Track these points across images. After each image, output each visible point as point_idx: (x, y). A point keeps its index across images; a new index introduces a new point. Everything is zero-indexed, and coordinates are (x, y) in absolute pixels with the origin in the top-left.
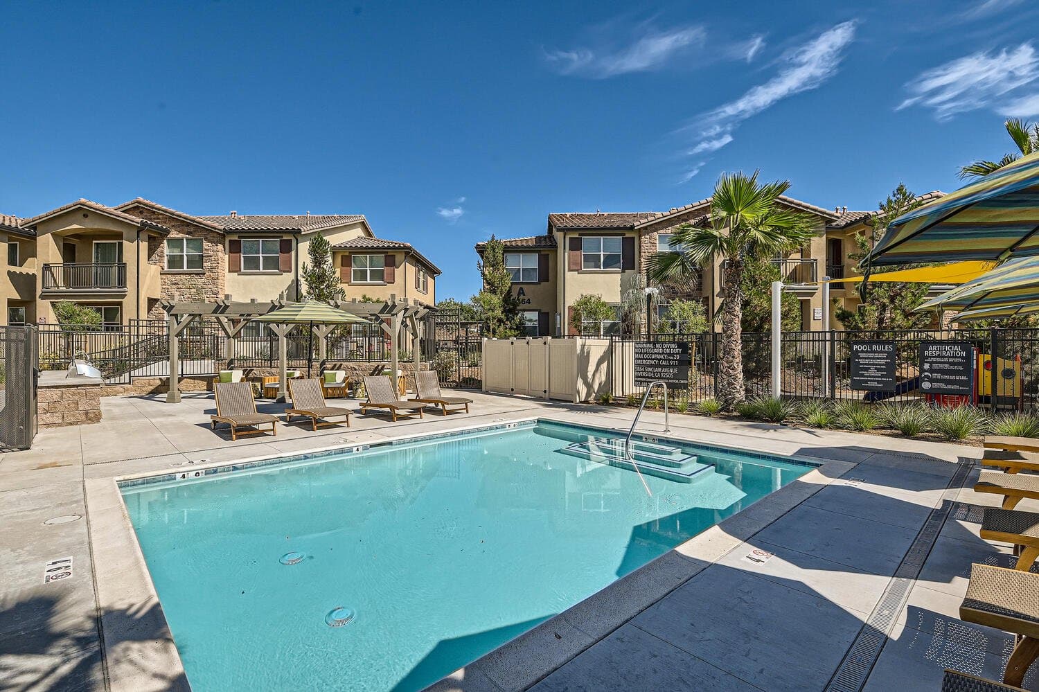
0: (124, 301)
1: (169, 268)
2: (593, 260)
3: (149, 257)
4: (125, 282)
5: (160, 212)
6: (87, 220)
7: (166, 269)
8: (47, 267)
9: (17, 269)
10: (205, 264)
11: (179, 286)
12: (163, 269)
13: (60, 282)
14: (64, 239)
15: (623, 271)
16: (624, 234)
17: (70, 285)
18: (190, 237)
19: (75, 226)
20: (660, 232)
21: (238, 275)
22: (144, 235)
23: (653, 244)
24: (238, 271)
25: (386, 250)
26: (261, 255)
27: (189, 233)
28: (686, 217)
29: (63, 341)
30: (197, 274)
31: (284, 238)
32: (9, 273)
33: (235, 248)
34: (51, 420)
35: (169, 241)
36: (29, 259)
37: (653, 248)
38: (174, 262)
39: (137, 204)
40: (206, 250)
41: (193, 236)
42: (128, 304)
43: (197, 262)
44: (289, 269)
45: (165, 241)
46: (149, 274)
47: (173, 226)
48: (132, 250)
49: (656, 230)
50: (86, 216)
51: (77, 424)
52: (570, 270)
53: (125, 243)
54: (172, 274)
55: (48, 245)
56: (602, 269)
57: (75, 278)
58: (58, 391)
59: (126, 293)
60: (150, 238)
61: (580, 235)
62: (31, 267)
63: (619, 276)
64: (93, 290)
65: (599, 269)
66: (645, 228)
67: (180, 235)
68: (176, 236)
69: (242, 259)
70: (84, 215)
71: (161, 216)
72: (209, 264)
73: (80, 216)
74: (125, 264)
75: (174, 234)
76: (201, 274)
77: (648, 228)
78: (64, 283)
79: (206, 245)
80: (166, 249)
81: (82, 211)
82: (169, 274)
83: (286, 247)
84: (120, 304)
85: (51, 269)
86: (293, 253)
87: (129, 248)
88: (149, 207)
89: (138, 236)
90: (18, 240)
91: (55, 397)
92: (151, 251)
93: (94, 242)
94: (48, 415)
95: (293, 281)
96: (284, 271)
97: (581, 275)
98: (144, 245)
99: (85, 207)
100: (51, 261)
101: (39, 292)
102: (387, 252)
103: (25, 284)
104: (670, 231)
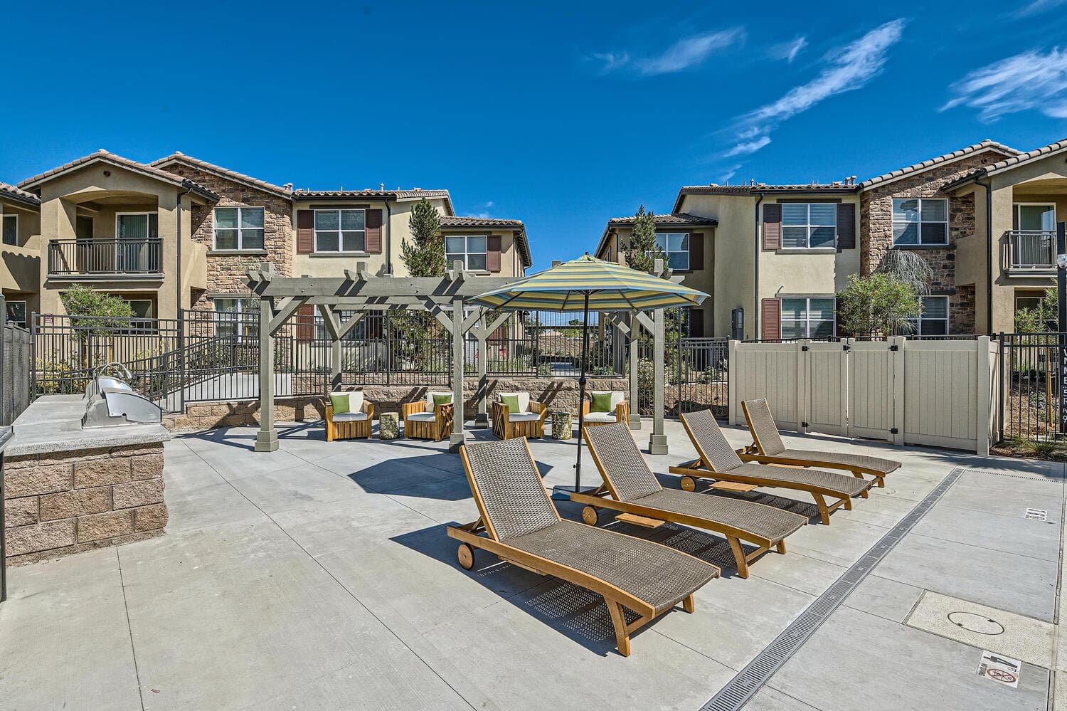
0: (161, 291)
1: (217, 248)
2: (795, 237)
3: (193, 232)
4: (161, 264)
5: (207, 171)
6: (109, 180)
7: (214, 249)
8: (54, 244)
9: (15, 250)
10: (267, 243)
11: (232, 272)
12: (210, 249)
13: (72, 264)
14: (78, 210)
15: (839, 251)
16: (840, 200)
17: (86, 269)
18: (246, 206)
19: (93, 188)
20: (895, 195)
21: (310, 257)
22: (186, 201)
23: (887, 213)
24: (310, 253)
25: (491, 230)
26: (340, 231)
27: (244, 200)
28: (931, 176)
29: (77, 344)
30: (257, 256)
31: (372, 208)
32: (4, 254)
33: (305, 221)
34: (46, 541)
35: (217, 211)
36: (32, 237)
37: (885, 217)
38: (226, 240)
39: (175, 161)
40: (268, 223)
41: (251, 205)
42: (166, 295)
43: (256, 239)
44: (376, 250)
45: (213, 211)
46: (192, 255)
47: (223, 191)
48: (171, 221)
49: (890, 193)
50: (107, 174)
51: (110, 543)
52: (764, 250)
53: (162, 212)
54: (222, 256)
55: (57, 215)
56: (809, 248)
57: (92, 261)
58: (64, 465)
59: (163, 280)
60: (195, 208)
61: (779, 200)
62: (35, 248)
63: (832, 258)
64: (116, 275)
65: (804, 248)
66: (875, 190)
67: (234, 203)
68: (228, 204)
69: (315, 235)
70: (105, 173)
71: (207, 178)
72: (272, 242)
73: (99, 173)
74: (160, 239)
75: (225, 202)
76: (261, 255)
77: (879, 190)
78: (78, 268)
79: (268, 216)
80: (213, 222)
81: (103, 168)
82: (218, 256)
83: (374, 220)
84: (154, 296)
85: (60, 248)
86: (384, 228)
87: (166, 217)
88: (192, 164)
89: (179, 202)
90: (17, 211)
91: (57, 482)
92: (195, 225)
93: (117, 214)
94: (39, 527)
95: (383, 266)
96: (372, 253)
97: (778, 256)
98: (186, 215)
99: (106, 161)
100: (59, 236)
101: (43, 280)
102: (491, 232)
103: (25, 269)
104: (909, 195)
